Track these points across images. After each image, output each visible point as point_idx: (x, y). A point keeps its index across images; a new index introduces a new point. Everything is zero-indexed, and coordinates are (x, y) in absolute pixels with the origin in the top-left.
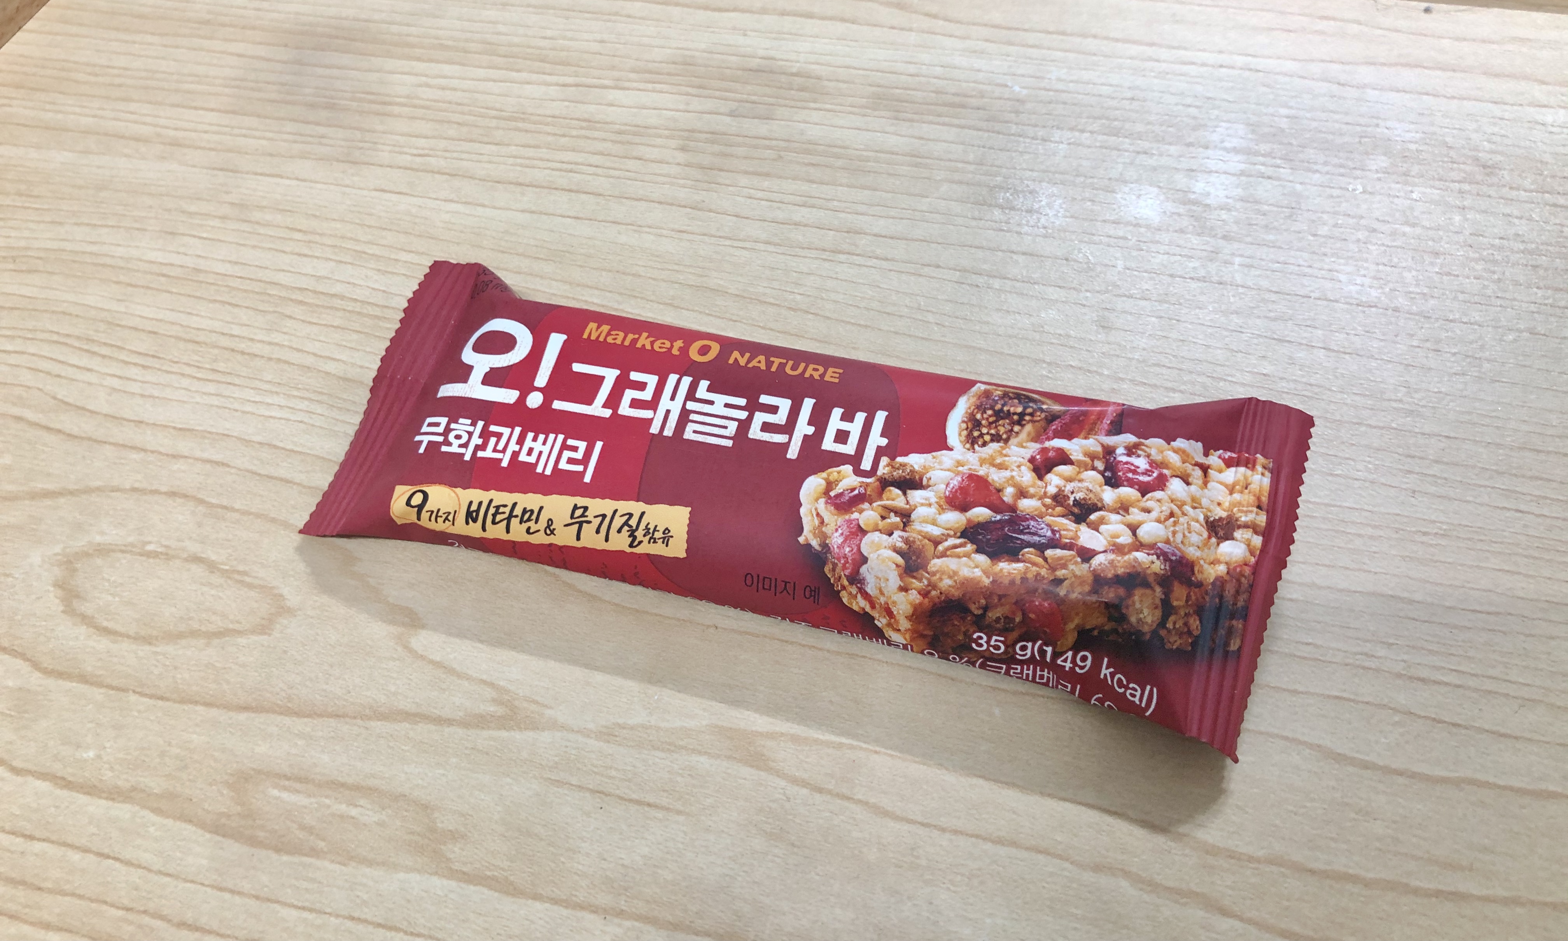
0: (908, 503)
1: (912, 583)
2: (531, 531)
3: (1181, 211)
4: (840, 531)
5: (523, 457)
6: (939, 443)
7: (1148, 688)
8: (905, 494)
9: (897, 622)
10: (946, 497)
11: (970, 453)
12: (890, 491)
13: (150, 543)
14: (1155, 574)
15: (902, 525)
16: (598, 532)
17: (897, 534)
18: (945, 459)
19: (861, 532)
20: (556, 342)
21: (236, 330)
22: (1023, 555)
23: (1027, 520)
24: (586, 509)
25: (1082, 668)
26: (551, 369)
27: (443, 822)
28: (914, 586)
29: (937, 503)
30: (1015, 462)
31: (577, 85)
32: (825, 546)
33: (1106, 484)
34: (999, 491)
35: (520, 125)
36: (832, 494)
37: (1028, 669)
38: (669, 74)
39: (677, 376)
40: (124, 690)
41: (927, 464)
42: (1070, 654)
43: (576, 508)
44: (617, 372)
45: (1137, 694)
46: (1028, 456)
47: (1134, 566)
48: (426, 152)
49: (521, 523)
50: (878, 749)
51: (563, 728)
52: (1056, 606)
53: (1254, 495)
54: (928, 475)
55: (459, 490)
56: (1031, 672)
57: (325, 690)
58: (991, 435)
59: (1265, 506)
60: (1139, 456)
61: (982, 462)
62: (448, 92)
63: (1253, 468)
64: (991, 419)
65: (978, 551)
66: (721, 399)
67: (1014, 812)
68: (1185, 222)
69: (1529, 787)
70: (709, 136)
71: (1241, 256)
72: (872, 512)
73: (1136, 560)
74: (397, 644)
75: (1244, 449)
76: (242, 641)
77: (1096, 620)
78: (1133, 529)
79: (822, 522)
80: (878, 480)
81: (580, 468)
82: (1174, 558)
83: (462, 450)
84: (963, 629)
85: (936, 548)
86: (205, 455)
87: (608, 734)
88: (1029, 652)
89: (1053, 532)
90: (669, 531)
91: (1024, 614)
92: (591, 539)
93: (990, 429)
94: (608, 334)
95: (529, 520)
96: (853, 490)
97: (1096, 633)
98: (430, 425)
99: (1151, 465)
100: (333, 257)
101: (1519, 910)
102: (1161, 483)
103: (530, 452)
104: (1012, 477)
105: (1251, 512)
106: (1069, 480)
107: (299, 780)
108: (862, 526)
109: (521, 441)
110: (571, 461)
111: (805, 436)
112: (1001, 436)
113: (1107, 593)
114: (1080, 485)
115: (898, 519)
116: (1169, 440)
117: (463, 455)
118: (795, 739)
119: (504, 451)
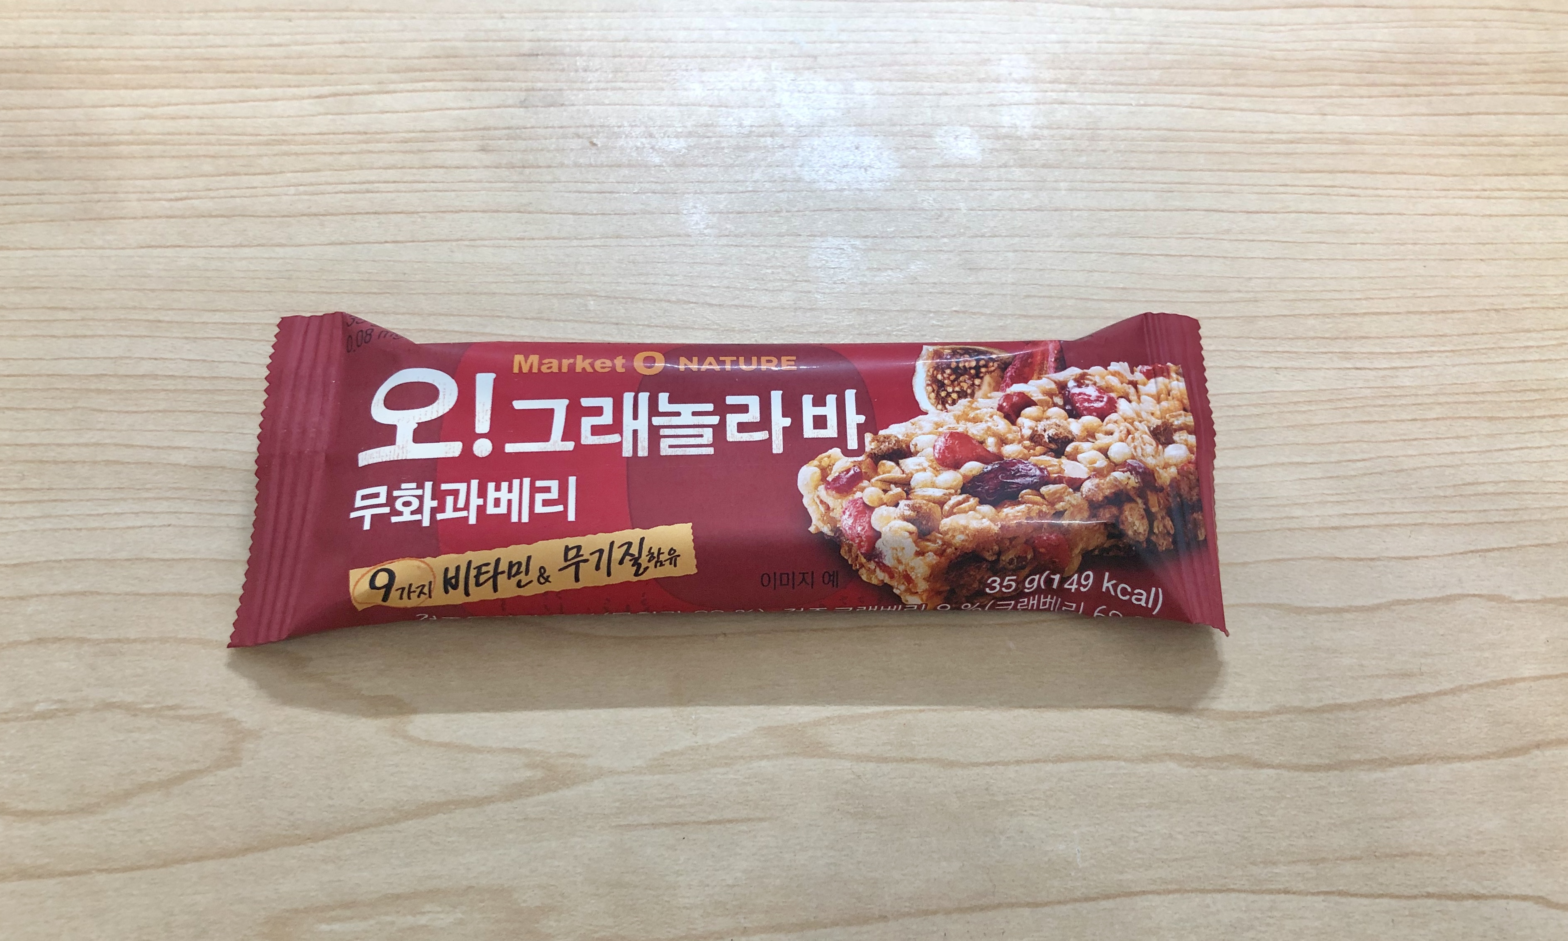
0: (903, 472)
1: (928, 546)
2: (522, 584)
3: (998, 146)
4: (848, 513)
5: (491, 510)
6: (913, 410)
7: (1154, 589)
8: (898, 464)
9: (915, 586)
10: (937, 459)
11: (944, 413)
12: (884, 464)
13: (37, 702)
14: (1134, 488)
15: (905, 494)
16: (598, 568)
17: (902, 503)
18: (923, 423)
19: (867, 509)
20: (485, 383)
21: (34, 438)
22: (1022, 497)
23: (1015, 464)
24: (579, 548)
25: (1085, 586)
26: (489, 412)
27: (525, 901)
28: (929, 548)
29: (930, 466)
30: (987, 413)
31: (335, 95)
32: (837, 530)
33: (1070, 417)
34: (982, 443)
35: (284, 148)
36: (830, 479)
37: (1034, 600)
38: (434, 70)
39: (633, 394)
40: (88, 872)
41: (909, 431)
42: (1076, 577)
43: (567, 549)
44: (566, 402)
45: (1142, 598)
46: (996, 406)
47: (1116, 486)
48: (185, 194)
49: (509, 578)
50: (922, 708)
51: (612, 772)
52: (1062, 536)
53: (1178, 400)
54: (913, 442)
55: (428, 560)
56: (1035, 602)
57: (330, 806)
58: (957, 392)
59: (1189, 409)
60: (1087, 386)
61: (958, 419)
62: (182, 122)
63: (1168, 376)
64: (952, 377)
65: (981, 503)
66: (686, 409)
67: (1060, 731)
68: (1005, 157)
69: (1438, 596)
70: (507, 131)
71: (1065, 181)
72: (873, 488)
73: (1116, 479)
74: (393, 736)
75: (1156, 360)
76: (209, 779)
77: (1098, 540)
78: (1104, 451)
79: (828, 508)
80: (868, 456)
81: (560, 508)
82: (1140, 470)
83: (417, 517)
84: (978, 577)
85: (942, 508)
86: (63, 587)
87: (659, 765)
88: (1035, 584)
89: (1041, 470)
90: (675, 551)
91: (1035, 549)
92: (591, 578)
93: (954, 387)
94: (541, 364)
95: (518, 573)
96: (848, 471)
97: (1096, 552)
98: (364, 498)
99: (1100, 392)
100: (123, 333)
101: (1465, 696)
102: (1111, 407)
103: (497, 503)
104: (989, 428)
105: (1180, 415)
106: (1038, 420)
107: (347, 906)
108: (868, 503)
109: (482, 493)
110: (546, 503)
111: (784, 428)
112: (966, 392)
113: (1104, 515)
114: (1048, 422)
115: (899, 490)
116: (1106, 366)
117: (420, 521)
118: (841, 719)
119: (466, 507)
